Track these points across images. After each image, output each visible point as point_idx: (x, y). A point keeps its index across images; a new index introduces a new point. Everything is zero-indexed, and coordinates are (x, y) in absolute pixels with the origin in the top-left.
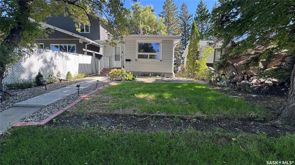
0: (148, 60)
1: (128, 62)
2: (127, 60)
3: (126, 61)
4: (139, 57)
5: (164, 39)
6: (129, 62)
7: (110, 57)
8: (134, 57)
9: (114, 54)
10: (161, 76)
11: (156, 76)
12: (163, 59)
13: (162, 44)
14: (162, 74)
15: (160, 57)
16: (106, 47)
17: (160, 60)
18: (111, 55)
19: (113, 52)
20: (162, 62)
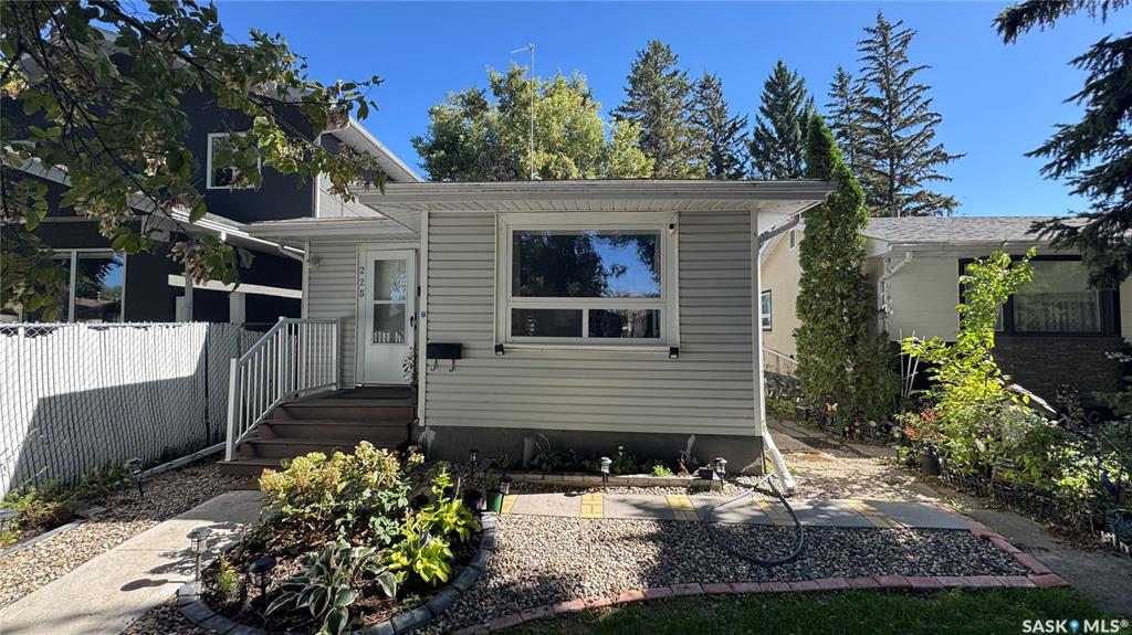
1: (440, 361)
2: (439, 351)
3: (431, 356)
4: (517, 329)
6: (450, 362)
7: (342, 322)
8: (486, 327)
9: (368, 302)
10: (681, 470)
11: (649, 471)
12: (686, 338)
13: (676, 236)
14: (686, 447)
15: (670, 327)
16: (322, 262)
17: (668, 349)
18: (351, 307)
19: (361, 288)
20: (682, 357)
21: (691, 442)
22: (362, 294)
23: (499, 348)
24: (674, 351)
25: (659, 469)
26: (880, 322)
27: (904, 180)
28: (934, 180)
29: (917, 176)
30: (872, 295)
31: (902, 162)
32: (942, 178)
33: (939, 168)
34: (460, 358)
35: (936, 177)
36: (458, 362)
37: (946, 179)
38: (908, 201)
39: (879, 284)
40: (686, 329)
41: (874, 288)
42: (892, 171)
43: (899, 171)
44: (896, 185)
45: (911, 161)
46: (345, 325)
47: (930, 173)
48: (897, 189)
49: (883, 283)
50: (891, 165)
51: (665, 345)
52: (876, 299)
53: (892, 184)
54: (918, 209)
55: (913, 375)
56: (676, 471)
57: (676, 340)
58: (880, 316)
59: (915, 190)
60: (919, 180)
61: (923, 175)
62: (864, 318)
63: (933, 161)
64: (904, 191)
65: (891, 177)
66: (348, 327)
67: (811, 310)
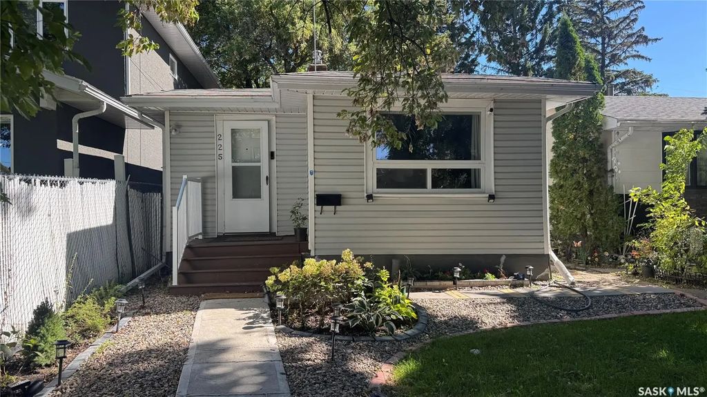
0: (429, 196)
1: (325, 208)
2: (324, 200)
3: (318, 204)
4: (381, 184)
5: (502, 96)
6: (332, 208)
7: (204, 181)
8: (359, 182)
9: (226, 164)
10: (502, 277)
11: (482, 277)
12: (499, 188)
13: (492, 116)
14: (500, 263)
15: (488, 180)
16: (182, 129)
17: (488, 195)
18: (210, 169)
19: (219, 152)
20: (497, 201)
21: (503, 259)
22: (220, 157)
23: (370, 197)
24: (492, 197)
25: (489, 275)
26: (609, 179)
27: (615, 59)
28: (636, 59)
29: (624, 55)
30: (604, 159)
31: (612, 42)
32: (643, 57)
33: (641, 49)
34: (340, 205)
35: (639, 56)
36: (338, 208)
37: (646, 59)
38: (617, 77)
39: (609, 151)
40: (499, 182)
41: (605, 154)
42: (604, 48)
43: (609, 50)
44: (607, 62)
45: (619, 41)
46: (207, 184)
47: (634, 53)
48: (607, 66)
49: (612, 150)
50: (603, 44)
51: (484, 193)
52: (607, 162)
53: (604, 61)
54: (624, 84)
55: (632, 218)
56: (498, 277)
57: (492, 190)
58: (609, 175)
59: (622, 68)
60: (625, 58)
61: (628, 54)
62: (598, 176)
63: (637, 42)
64: (613, 67)
65: (603, 54)
66: (209, 185)
67: (561, 171)
